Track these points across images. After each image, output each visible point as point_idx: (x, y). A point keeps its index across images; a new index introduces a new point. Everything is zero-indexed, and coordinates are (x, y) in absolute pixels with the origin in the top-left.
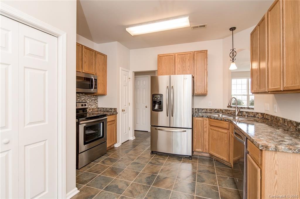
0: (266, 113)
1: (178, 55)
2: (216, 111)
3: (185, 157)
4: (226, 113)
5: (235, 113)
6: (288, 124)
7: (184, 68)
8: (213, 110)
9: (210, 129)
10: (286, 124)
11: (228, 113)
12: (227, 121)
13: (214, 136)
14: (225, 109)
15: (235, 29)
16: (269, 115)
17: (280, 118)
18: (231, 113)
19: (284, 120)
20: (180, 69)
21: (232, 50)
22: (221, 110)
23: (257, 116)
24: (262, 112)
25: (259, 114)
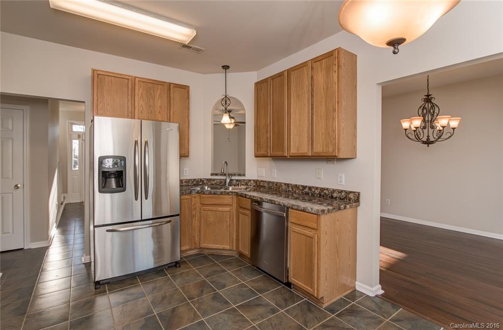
0: (260, 179)
1: (139, 81)
2: (195, 183)
3: (169, 267)
4: (209, 184)
5: (225, 182)
6: (292, 189)
7: (152, 108)
8: (191, 182)
9: (202, 210)
10: (290, 189)
11: (212, 184)
12: (231, 195)
13: (208, 219)
14: (208, 178)
15: (228, 69)
16: (266, 181)
17: (281, 183)
18: (216, 184)
19: (288, 185)
20: (143, 108)
21: (224, 96)
22: (201, 179)
23: (249, 184)
24: (255, 179)
25: (252, 182)
